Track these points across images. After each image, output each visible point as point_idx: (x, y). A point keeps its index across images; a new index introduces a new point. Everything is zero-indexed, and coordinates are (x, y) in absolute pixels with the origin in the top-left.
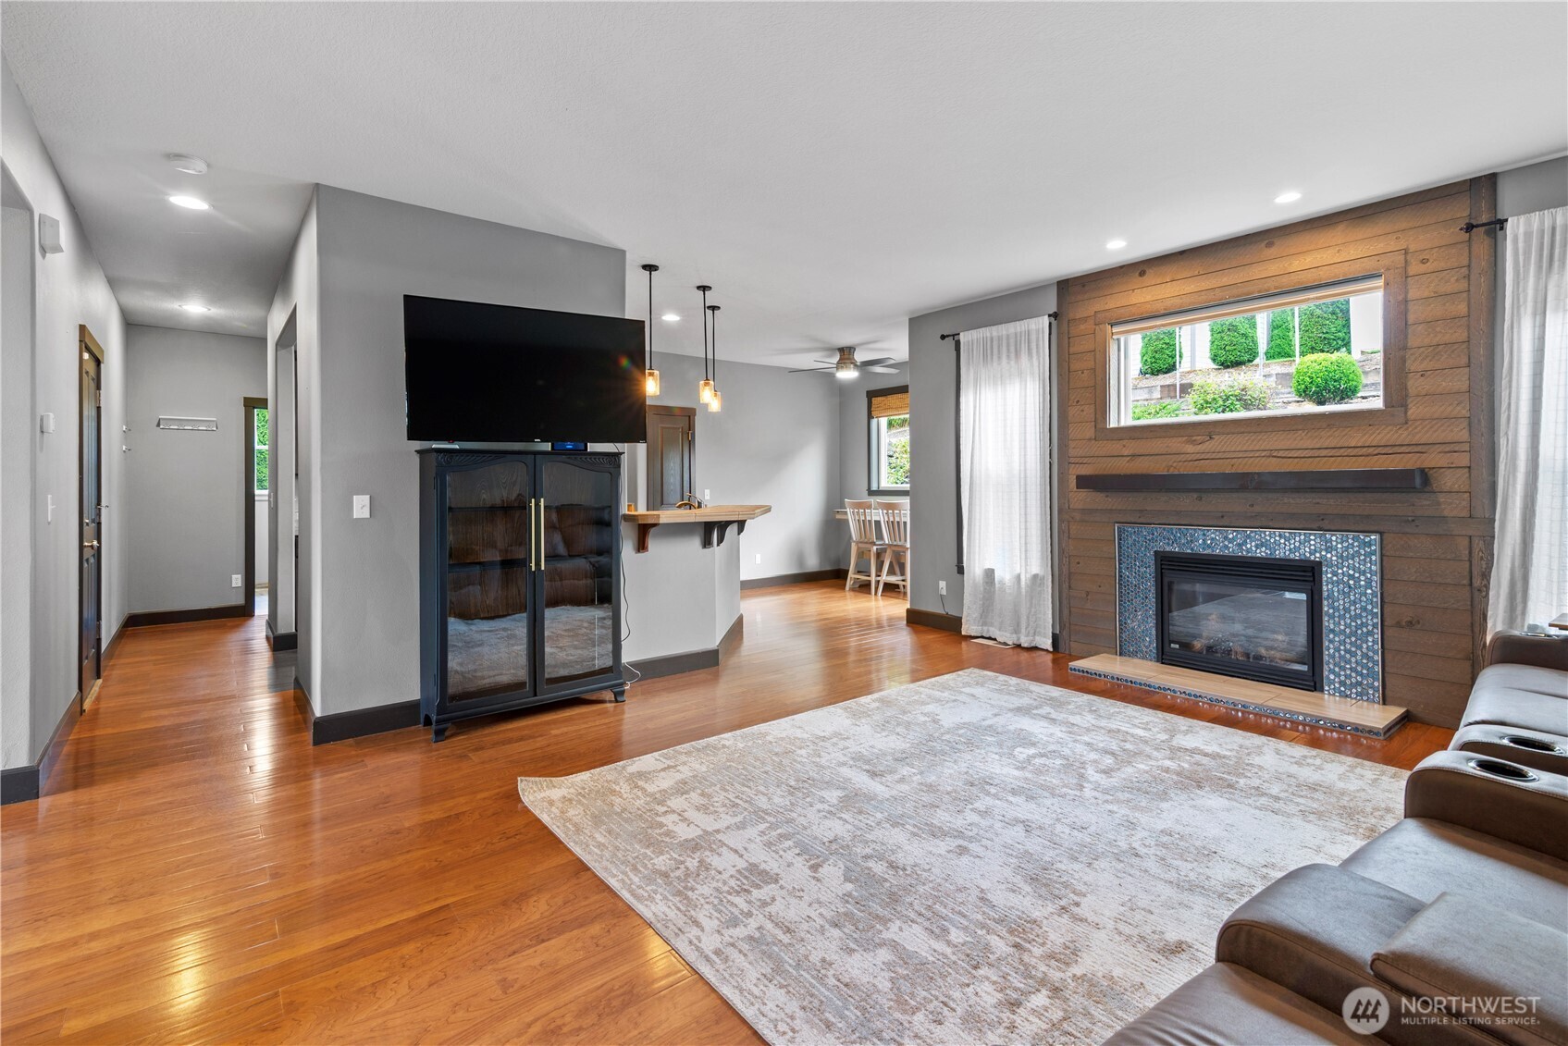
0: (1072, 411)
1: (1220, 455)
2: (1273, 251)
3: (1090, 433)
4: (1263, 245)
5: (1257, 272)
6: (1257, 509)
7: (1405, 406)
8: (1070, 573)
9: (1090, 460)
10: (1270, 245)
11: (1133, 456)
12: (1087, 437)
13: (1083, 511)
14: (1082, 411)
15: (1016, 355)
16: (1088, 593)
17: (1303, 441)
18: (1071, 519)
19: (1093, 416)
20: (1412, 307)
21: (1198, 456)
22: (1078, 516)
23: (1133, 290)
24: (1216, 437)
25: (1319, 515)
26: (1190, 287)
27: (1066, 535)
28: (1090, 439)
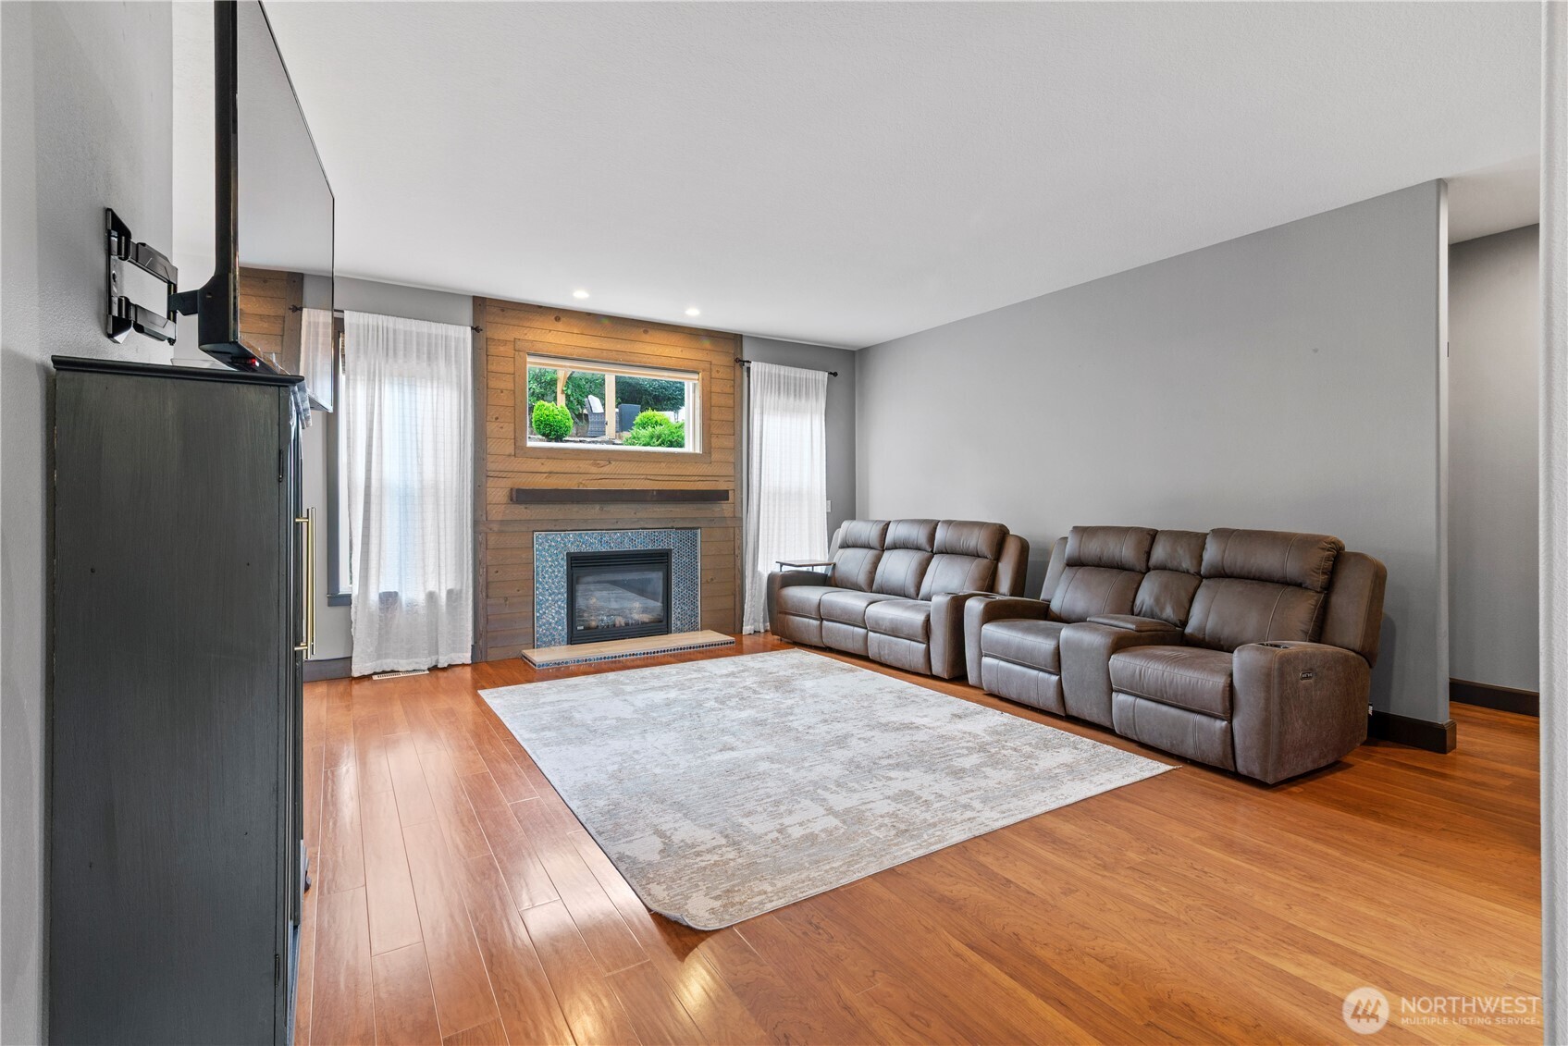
0: (492, 427)
1: (616, 476)
2: (647, 337)
3: (511, 450)
4: (642, 330)
5: (639, 348)
6: (639, 515)
7: (710, 453)
8: (487, 583)
9: (510, 474)
10: (646, 332)
11: (550, 473)
12: (507, 453)
13: (502, 522)
14: (502, 428)
15: (405, 355)
16: (506, 599)
17: (663, 469)
18: (488, 530)
19: (512, 433)
20: (714, 396)
21: (600, 477)
22: (495, 527)
23: (550, 331)
24: (613, 463)
25: (671, 518)
26: (595, 343)
27: (483, 546)
28: (509, 455)
